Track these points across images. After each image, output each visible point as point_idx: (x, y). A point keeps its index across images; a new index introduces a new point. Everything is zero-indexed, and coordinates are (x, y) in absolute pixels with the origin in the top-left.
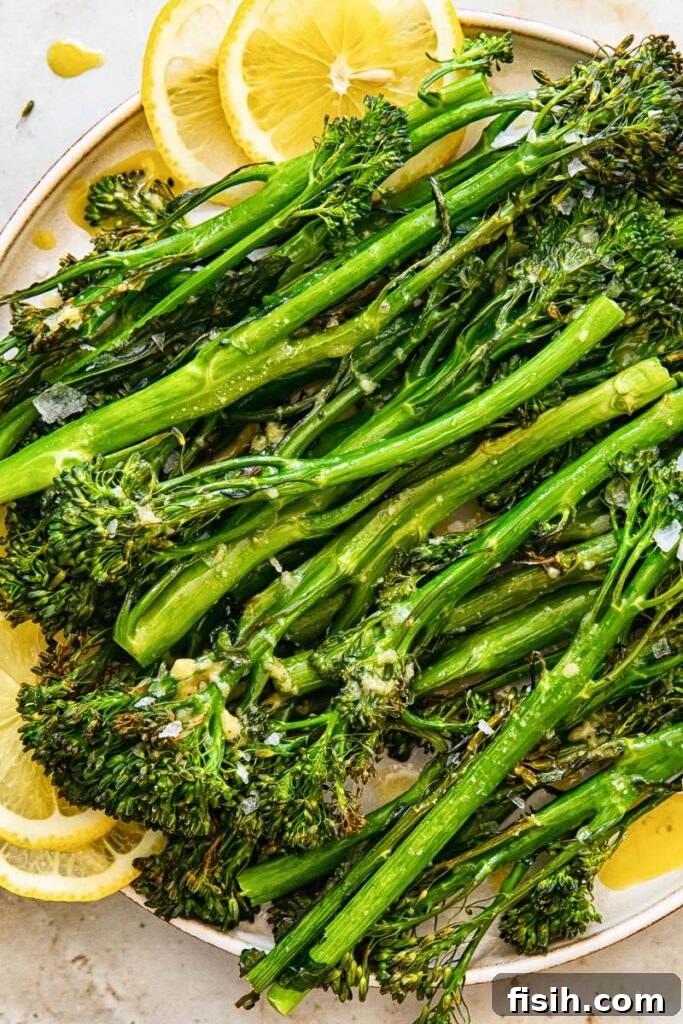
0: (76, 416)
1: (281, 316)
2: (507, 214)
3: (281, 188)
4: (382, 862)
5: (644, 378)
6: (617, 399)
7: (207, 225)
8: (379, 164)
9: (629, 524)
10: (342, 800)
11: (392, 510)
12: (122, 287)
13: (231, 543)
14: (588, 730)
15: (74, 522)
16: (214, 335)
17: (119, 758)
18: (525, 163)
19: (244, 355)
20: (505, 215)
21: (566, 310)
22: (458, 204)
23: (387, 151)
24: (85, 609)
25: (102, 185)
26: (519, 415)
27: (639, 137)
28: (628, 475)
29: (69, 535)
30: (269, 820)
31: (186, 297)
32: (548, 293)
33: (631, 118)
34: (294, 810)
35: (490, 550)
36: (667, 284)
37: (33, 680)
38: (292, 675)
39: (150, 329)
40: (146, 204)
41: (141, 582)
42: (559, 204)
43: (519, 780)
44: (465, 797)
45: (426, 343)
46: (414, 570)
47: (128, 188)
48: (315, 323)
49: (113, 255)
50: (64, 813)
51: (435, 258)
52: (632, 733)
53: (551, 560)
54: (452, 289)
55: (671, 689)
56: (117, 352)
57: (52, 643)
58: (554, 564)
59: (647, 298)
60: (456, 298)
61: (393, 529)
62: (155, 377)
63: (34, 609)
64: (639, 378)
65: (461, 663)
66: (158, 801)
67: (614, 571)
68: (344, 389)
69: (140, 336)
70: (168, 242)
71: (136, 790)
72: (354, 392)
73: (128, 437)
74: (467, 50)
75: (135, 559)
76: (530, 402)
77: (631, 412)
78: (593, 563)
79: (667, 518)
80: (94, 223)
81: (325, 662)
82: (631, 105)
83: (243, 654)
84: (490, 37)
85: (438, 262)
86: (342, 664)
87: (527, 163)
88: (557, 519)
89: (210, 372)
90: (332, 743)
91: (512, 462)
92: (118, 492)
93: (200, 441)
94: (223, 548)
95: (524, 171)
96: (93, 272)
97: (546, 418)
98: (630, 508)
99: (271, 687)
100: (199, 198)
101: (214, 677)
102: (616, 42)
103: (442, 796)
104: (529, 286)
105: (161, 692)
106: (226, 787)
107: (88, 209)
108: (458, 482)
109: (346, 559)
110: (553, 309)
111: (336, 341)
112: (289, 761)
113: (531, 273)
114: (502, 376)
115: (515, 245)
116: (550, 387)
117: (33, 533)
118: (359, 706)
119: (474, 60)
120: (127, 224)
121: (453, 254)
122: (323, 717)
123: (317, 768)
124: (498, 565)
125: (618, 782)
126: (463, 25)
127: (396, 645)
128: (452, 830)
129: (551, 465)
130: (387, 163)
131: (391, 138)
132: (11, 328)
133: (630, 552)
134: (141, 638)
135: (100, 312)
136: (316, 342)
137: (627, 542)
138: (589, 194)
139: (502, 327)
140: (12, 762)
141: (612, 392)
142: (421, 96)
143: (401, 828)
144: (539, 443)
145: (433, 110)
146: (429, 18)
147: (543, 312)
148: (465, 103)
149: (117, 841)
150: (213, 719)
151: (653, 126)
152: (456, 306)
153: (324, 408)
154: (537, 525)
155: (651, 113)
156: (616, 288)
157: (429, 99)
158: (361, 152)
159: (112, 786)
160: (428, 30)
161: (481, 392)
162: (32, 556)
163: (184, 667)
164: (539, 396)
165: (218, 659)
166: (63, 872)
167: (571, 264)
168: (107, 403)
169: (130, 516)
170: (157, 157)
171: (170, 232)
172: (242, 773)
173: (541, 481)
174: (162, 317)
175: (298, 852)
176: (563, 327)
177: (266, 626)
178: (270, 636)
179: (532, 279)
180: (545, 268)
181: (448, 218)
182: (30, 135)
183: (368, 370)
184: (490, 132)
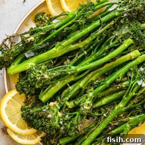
0: (32, 57)
1: (71, 40)
3: (71, 16)
4: (86, 139)
6: (130, 57)
7: (57, 23)
8: (89, 13)
9: (132, 79)
10: (79, 128)
11: (89, 76)
12: (42, 33)
13: (60, 81)
14: (122, 115)
15: (32, 77)
16: (58, 43)
17: (39, 120)
18: (117, 14)
19: (64, 47)
20: (112, 23)
21: (122, 41)
22: (104, 21)
23: (91, 10)
24: (33, 92)
25: (38, 15)
26: (113, 59)
27: (138, 10)
28: (132, 71)
29: (31, 79)
30: (66, 131)
31: (53, 36)
32: (120, 37)
33: (136, 6)
34: (70, 129)
35: (107, 84)
36: (141, 37)
37: (23, 104)
38: (70, 105)
39: (47, 41)
40: (46, 19)
41: (44, 88)
42: (122, 21)
43: (110, 124)
44: (101, 128)
45: (96, 46)
46: (93, 86)
47: (42, 16)
48: (77, 41)
49: (40, 28)
50: (28, 128)
52: (130, 116)
54: (101, 36)
55: (137, 108)
56: (40, 45)
57: (27, 98)
58: (118, 86)
59: (137, 39)
61: (89, 79)
62: (47, 50)
63: (24, 92)
64: (134, 53)
65: (100, 103)
66: (46, 129)
67: (129, 88)
68: (81, 53)
69: (45, 43)
70: (50, 26)
71: (42, 126)
72: (83, 54)
73: (42, 61)
75: (43, 84)
76: (115, 57)
77: (133, 59)
78: (125, 86)
79: (139, 79)
80: (36, 22)
81: (77, 103)
82: (137, 4)
83: (63, 102)
85: (100, 31)
86: (80, 103)
88: (119, 78)
89: (58, 50)
90: (78, 118)
91: (111, 67)
92: (41, 71)
93: (55, 62)
94: (59, 82)
96: (36, 31)
97: (118, 60)
98: (132, 77)
99: (67, 107)
100: (55, 18)
101: (57, 106)
103: (97, 127)
105: (47, 108)
106: (59, 126)
107: (35, 19)
108: (101, 71)
109: (81, 84)
110: (120, 40)
111: (80, 45)
112: (70, 120)
113: (116, 33)
114: (110, 52)
115: (113, 28)
116: (119, 54)
117: (24, 78)
118: (83, 112)
120: (42, 22)
121: (103, 29)
122: (76, 113)
123: (75, 122)
124: (108, 86)
125: (128, 125)
127: (90, 100)
128: (98, 133)
130: (91, 13)
131: (92, 8)
132: (21, 40)
133: (132, 85)
134: (44, 98)
135: (37, 38)
136: (77, 45)
137: (132, 83)
138: (127, 20)
139: (111, 44)
140: (19, 119)
143: (89, 133)
144: (116, 64)
145: (99, 4)
148: (105, 2)
149: (38, 134)
150: (57, 113)
151: (141, 8)
152: (102, 39)
153: (78, 57)
154: (115, 79)
155: (140, 5)
156: (131, 37)
157: (98, 2)
158: (86, 11)
159: (38, 125)
161: (106, 55)
162: (24, 82)
163: (52, 104)
164: (117, 56)
165: (58, 102)
166: (28, 139)
167: (124, 32)
168: (38, 55)
169: (43, 76)
170: (48, 10)
171: (50, 24)
172: (61, 123)
173: (116, 71)
174: (49, 39)
175: (71, 136)
176: (122, 44)
177: (67, 96)
178: (67, 98)
179: (117, 35)
180: (119, 33)
181: (102, 23)
182: (25, 6)
183: (85, 50)
184: (108, 8)
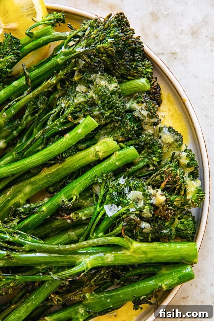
2: (54, 80)
5: (106, 145)
6: (96, 153)
8: (7, 60)
9: (99, 202)
11: (8, 193)
21: (76, 118)
22: (34, 75)
23: (11, 55)
26: (59, 158)
27: (104, 49)
28: (101, 183)
32: (68, 111)
33: (101, 42)
35: (43, 211)
36: (116, 109)
46: (17, 217)
51: (25, 96)
53: (69, 216)
54: (34, 108)
58: (70, 218)
59: (107, 114)
60: (37, 112)
61: (9, 201)
64: (104, 145)
67: (92, 221)
74: (46, 17)
76: (62, 154)
77: (101, 158)
78: (86, 217)
82: (102, 36)
84: (57, 13)
85: (27, 97)
87: (61, 59)
88: (71, 199)
91: (56, 176)
95: (59, 62)
97: (68, 160)
98: (100, 195)
102: (105, 16)
104: (62, 108)
108: (34, 183)
110: (70, 117)
113: (63, 103)
114: (51, 144)
119: (49, 21)
124: (49, 217)
126: (48, 9)
129: (74, 178)
130: (10, 60)
131: (13, 50)
137: (98, 209)
139: (50, 124)
141: (94, 150)
142: (26, 34)
144: (66, 169)
145: (31, 39)
146: (33, 5)
147: (66, 118)
148: (42, 37)
151: (110, 45)
152: (37, 115)
155: (109, 40)
157: (30, 35)
158: (1, 55)
160: (33, 10)
161: (43, 148)
164: (65, 152)
167: (79, 99)
173: (68, 183)
176: (75, 126)
179: (63, 105)
180: (68, 101)
181: (30, 81)
